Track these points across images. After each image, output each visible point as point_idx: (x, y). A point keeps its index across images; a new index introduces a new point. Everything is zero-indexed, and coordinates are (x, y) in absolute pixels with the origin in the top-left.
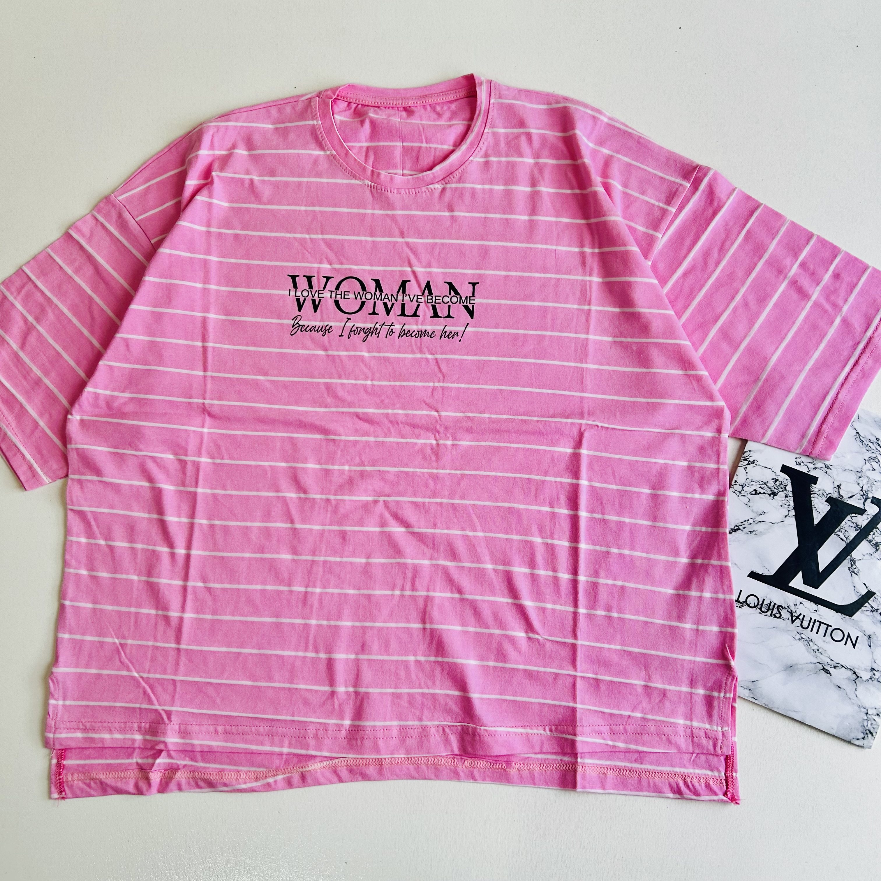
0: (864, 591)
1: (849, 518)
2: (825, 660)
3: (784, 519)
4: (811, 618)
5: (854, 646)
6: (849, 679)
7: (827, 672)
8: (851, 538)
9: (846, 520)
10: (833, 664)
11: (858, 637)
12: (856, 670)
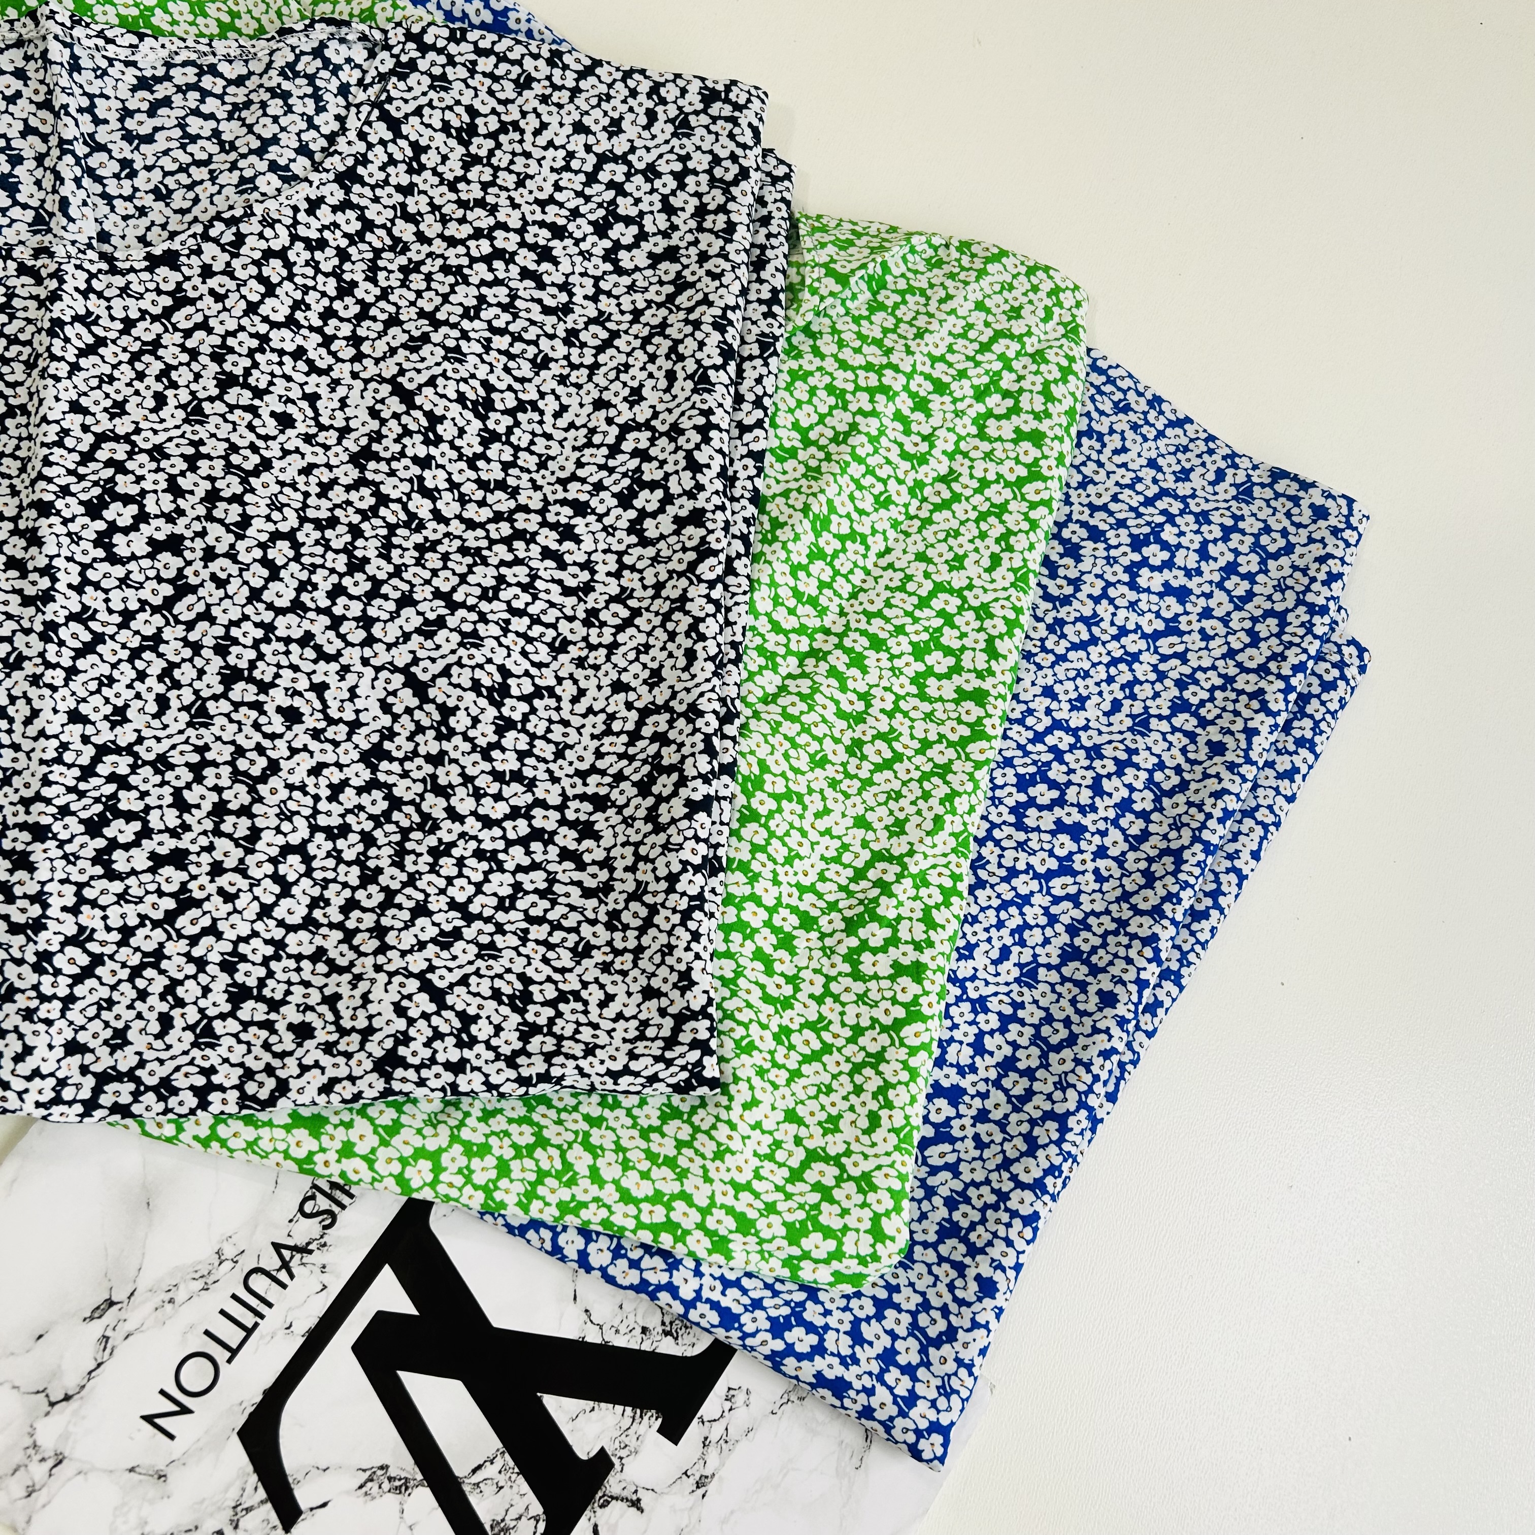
0: (304, 1496)
1: (537, 1508)
2: (135, 1315)
3: (581, 1305)
4: (270, 1305)
5: (149, 1419)
6: (55, 1374)
7: (98, 1312)
8: (474, 1500)
9: (531, 1498)
10: (116, 1338)
11: (171, 1437)
12: (73, 1404)
